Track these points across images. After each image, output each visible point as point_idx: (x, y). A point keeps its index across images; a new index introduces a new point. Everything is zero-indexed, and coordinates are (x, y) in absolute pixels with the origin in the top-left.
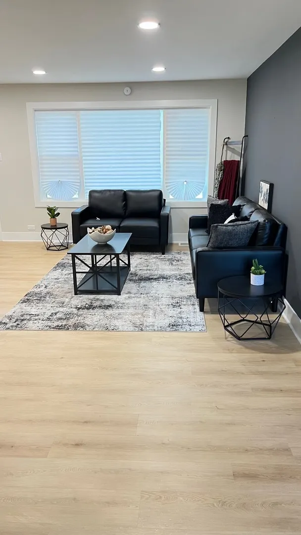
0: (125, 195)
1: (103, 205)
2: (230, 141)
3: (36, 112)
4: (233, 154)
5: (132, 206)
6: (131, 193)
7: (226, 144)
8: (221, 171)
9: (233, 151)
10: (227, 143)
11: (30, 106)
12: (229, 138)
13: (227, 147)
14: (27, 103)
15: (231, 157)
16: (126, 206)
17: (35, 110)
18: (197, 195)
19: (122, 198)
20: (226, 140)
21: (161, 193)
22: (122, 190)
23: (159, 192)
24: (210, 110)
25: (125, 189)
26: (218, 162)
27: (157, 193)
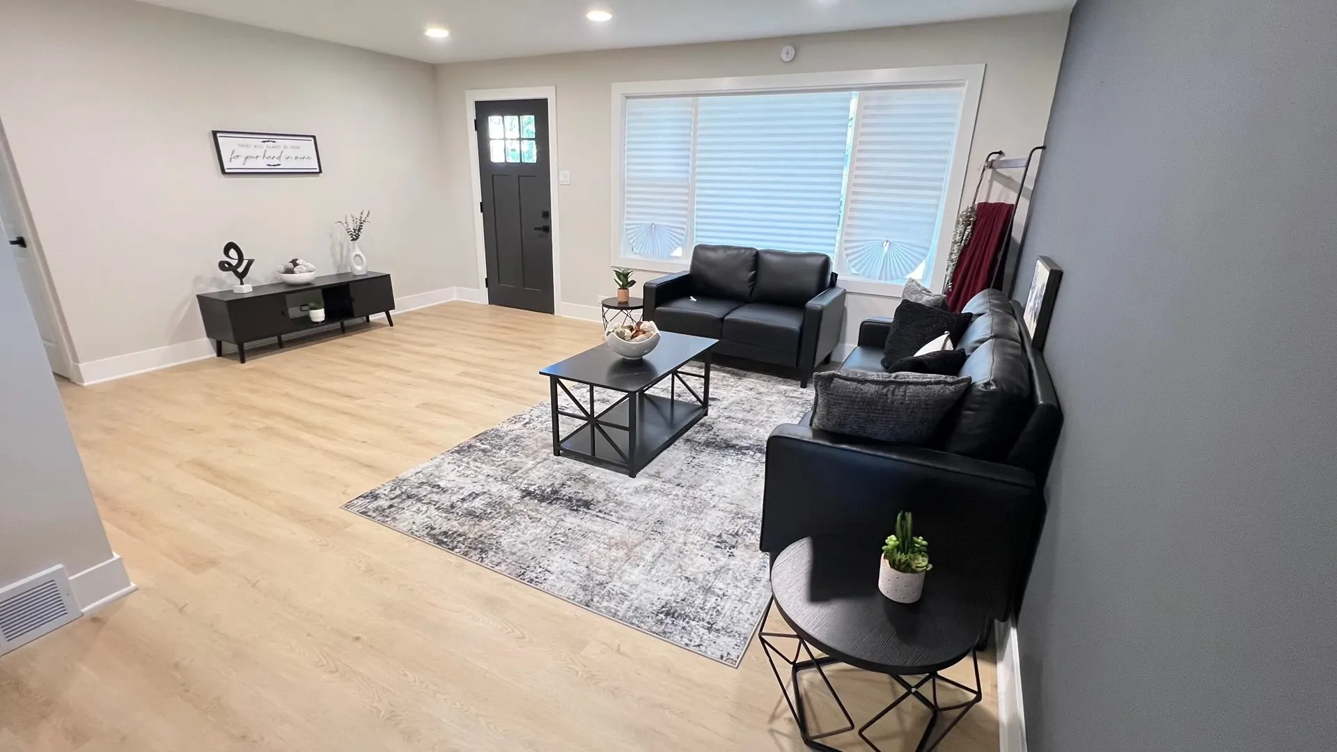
0: (756, 259)
1: (711, 274)
2: (1002, 159)
3: (629, 100)
4: (1006, 189)
5: (765, 282)
6: (769, 257)
7: (991, 167)
8: (969, 225)
9: (1008, 182)
10: (994, 164)
11: (619, 89)
12: (1000, 153)
13: (995, 173)
14: (613, 85)
15: (999, 194)
16: (754, 279)
17: (628, 98)
18: (908, 273)
19: (751, 263)
20: (994, 157)
21: (826, 263)
22: (751, 249)
23: (824, 258)
24: (964, 89)
25: (759, 246)
26: (968, 204)
27: (820, 261)
